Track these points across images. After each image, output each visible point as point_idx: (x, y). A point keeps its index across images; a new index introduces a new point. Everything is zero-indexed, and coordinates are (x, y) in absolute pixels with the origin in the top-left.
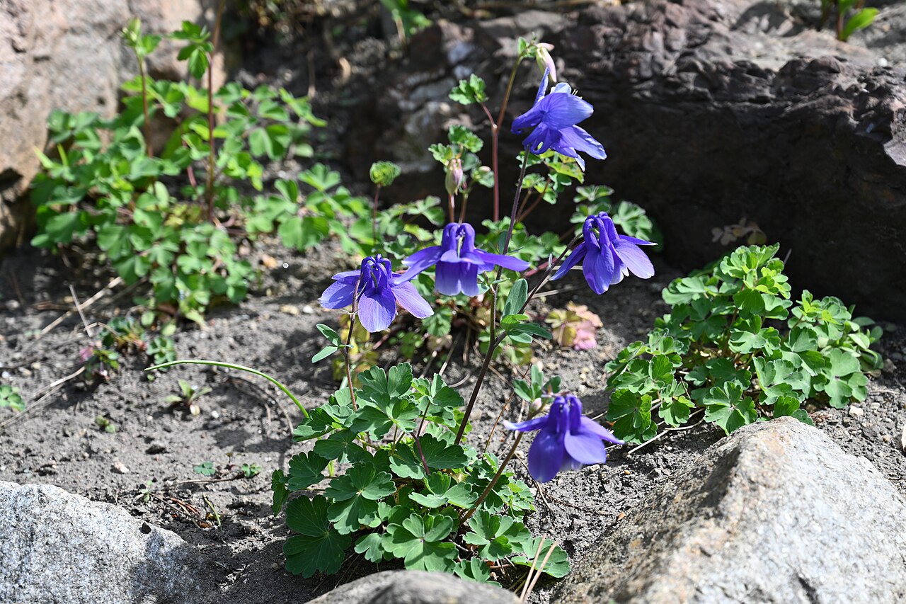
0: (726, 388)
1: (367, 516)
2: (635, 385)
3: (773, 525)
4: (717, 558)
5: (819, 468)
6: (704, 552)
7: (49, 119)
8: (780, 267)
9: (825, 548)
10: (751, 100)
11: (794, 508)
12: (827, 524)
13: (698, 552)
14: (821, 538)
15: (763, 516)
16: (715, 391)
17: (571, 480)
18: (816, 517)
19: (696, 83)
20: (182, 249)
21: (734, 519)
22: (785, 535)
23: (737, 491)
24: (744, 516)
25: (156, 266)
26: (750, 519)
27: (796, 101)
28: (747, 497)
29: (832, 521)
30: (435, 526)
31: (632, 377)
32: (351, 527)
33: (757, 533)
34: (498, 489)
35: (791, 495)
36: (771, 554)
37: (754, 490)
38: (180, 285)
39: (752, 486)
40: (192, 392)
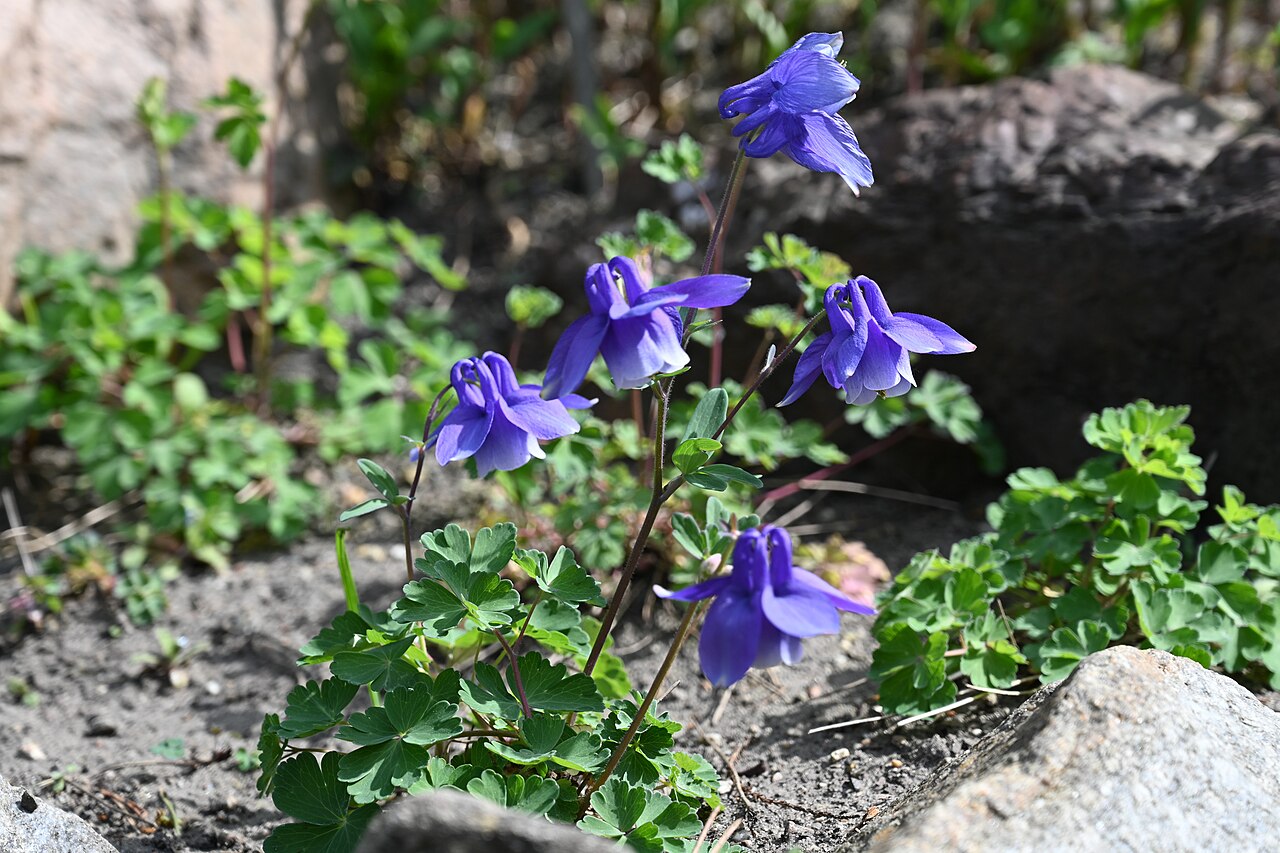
0: (1081, 630)
1: (408, 775)
2: (921, 619)
3: (1130, 783)
4: (1019, 824)
5: (1230, 720)
6: (993, 810)
7: (18, 259)
8: (1187, 438)
9: (1231, 839)
10: (1155, 211)
11: (1173, 762)
12: (1236, 801)
13: (983, 810)
14: (1223, 821)
15: (1112, 765)
16: (1062, 636)
17: (796, 775)
18: (1213, 786)
19: (1066, 191)
20: (202, 451)
21: (1056, 763)
22: (1154, 803)
23: (1067, 722)
24: (1076, 761)
25: (154, 472)
26: (1086, 766)
27: (1228, 207)
28: (1085, 731)
29: (1247, 797)
30: (526, 796)
31: (916, 608)
32: (377, 793)
33: (1100, 792)
34: (654, 754)
35: (1168, 738)
36: (1124, 831)
37: (1099, 721)
38: (190, 503)
39: (1096, 715)
40: (177, 649)
